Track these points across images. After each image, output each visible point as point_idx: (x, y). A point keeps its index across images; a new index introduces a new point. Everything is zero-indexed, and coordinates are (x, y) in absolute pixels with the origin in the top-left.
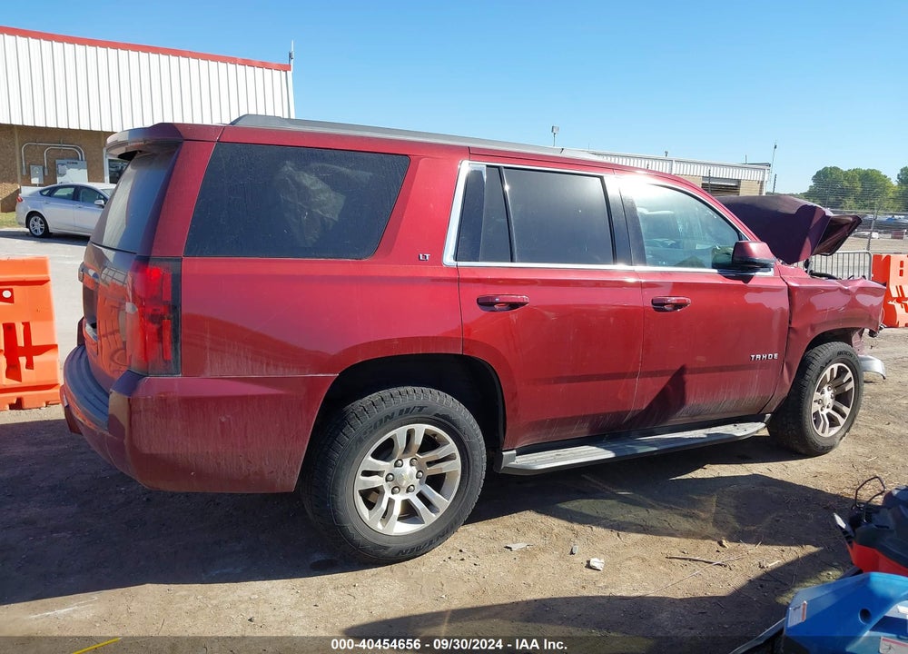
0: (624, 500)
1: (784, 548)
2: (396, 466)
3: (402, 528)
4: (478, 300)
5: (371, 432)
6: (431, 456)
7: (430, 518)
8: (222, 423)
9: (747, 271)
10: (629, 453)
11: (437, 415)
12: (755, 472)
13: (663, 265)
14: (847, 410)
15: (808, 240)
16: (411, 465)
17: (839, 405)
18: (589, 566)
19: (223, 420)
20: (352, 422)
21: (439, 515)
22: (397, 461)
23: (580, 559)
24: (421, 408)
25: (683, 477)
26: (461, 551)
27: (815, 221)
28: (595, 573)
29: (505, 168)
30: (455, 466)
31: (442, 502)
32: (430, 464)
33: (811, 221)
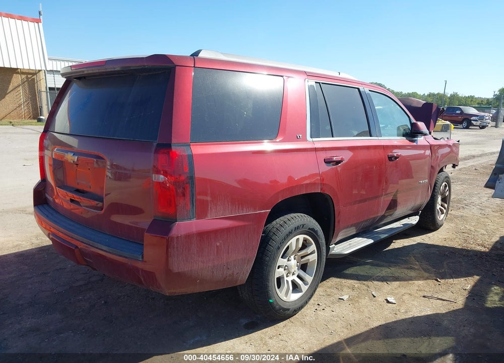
0: (372, 264)
1: (467, 278)
2: (288, 261)
3: (294, 297)
4: (324, 160)
5: (283, 242)
6: (303, 252)
7: (305, 288)
8: (217, 246)
9: (415, 138)
10: (378, 239)
11: (309, 229)
12: (419, 242)
13: (387, 136)
14: (446, 205)
15: (432, 120)
16: (295, 259)
17: (443, 203)
18: (388, 302)
19: (218, 244)
20: (273, 238)
21: (308, 286)
22: (289, 258)
23: (381, 299)
24: (303, 225)
25: (387, 249)
26: (318, 305)
27: (434, 111)
28: (394, 305)
29: (322, 83)
30: (314, 257)
31: (309, 279)
32: (302, 257)
33: (432, 112)
